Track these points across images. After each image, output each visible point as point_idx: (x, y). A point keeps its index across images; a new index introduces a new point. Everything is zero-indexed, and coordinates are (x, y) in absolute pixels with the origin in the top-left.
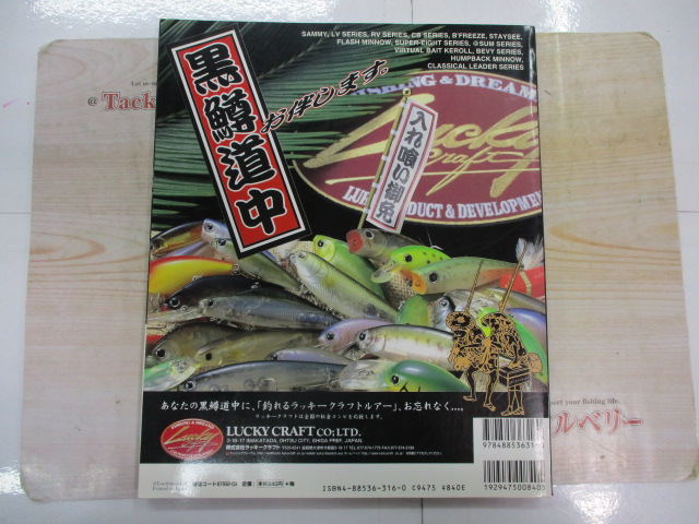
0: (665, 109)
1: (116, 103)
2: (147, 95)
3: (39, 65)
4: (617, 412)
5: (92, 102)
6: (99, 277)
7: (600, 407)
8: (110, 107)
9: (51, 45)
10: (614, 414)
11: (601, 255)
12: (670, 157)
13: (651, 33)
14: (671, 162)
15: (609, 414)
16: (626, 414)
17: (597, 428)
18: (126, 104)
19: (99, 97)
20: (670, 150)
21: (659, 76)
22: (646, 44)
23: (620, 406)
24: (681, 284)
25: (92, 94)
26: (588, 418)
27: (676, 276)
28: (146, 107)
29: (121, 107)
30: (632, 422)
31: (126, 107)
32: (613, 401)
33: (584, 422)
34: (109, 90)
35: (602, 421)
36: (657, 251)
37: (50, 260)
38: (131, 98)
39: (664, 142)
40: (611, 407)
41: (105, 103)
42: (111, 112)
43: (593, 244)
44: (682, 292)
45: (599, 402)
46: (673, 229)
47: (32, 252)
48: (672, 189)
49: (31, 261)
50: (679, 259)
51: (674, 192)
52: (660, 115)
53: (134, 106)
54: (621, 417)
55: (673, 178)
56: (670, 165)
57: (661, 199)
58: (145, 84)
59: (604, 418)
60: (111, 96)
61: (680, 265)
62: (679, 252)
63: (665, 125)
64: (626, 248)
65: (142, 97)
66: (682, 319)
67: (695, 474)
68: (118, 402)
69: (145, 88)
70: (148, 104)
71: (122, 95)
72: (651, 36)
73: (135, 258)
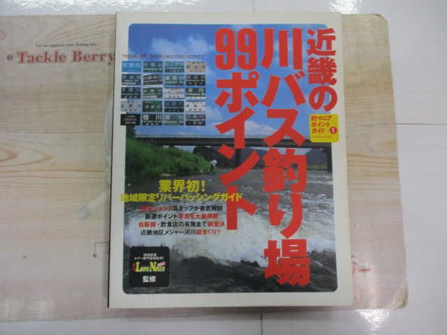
1: (26, 59)
2: (46, 53)
4: (354, 263)
5: (10, 58)
6: (13, 174)
8: (22, 61)
12: (392, 96)
18: (33, 59)
19: (15, 55)
20: (392, 92)
21: (386, 42)
24: (398, 180)
25: (9, 53)
27: (395, 175)
28: (46, 61)
29: (29, 61)
31: (33, 61)
34: (21, 50)
38: (35, 55)
39: (388, 86)
41: (19, 59)
42: (22, 65)
44: (399, 185)
46: (393, 144)
50: (397, 164)
52: (386, 69)
53: (37, 60)
54: (356, 266)
55: (394, 110)
56: (392, 101)
57: (385, 124)
58: (45, 46)
60: (22, 54)
61: (397, 167)
62: (397, 159)
65: (43, 55)
66: (398, 202)
67: (404, 304)
68: (25, 257)
69: (45, 49)
70: (47, 59)
71: (30, 53)
72: (381, 17)
73: (37, 162)
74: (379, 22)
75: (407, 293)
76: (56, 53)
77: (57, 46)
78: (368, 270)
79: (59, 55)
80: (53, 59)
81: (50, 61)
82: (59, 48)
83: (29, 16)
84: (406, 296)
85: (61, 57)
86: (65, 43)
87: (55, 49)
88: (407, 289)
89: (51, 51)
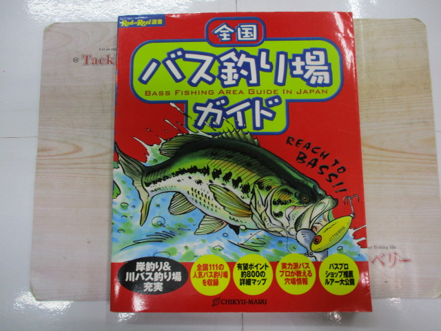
0: (428, 66)
3: (44, 38)
7: (384, 251)
9: (51, 26)
10: (393, 255)
11: (387, 157)
13: (420, 19)
14: (431, 99)
15: (390, 255)
16: (401, 255)
17: (383, 264)
22: (417, 25)
23: (397, 251)
26: (377, 257)
30: (405, 261)
32: (393, 247)
33: (375, 260)
35: (386, 259)
36: (422, 155)
37: (49, 156)
40: (391, 251)
43: (382, 149)
45: (384, 248)
47: (39, 150)
48: (432, 116)
49: (38, 156)
51: (433, 118)
59: (387, 258)
63: (428, 76)
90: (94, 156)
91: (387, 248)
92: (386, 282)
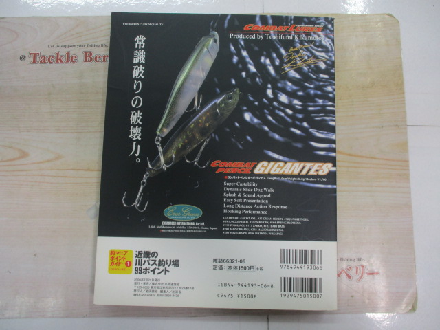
0: (401, 65)
1: (38, 59)
2: (58, 54)
4: (363, 267)
5: (22, 58)
6: (25, 173)
7: (351, 263)
8: (34, 61)
10: (360, 268)
11: (355, 163)
12: (404, 97)
13: (393, 15)
15: (357, 268)
16: (368, 268)
17: (349, 277)
18: (44, 59)
19: (27, 55)
20: (404, 93)
21: (398, 42)
22: (390, 21)
23: (364, 263)
24: (409, 182)
25: (22, 53)
26: (343, 270)
27: (406, 177)
28: (57, 61)
29: (41, 61)
31: (45, 61)
32: (359, 260)
33: (341, 273)
34: (33, 51)
35: (353, 272)
36: (394, 161)
38: (47, 56)
39: (399, 87)
40: (357, 263)
41: (31, 59)
42: (35, 65)
43: (350, 155)
44: (409, 187)
45: (351, 260)
46: (404, 146)
48: (404, 119)
50: (408, 166)
52: (398, 70)
53: (49, 61)
54: (365, 270)
55: (405, 112)
56: (403, 102)
57: (396, 125)
58: (57, 47)
59: (354, 271)
60: (35, 54)
61: (408, 170)
62: (408, 161)
63: (401, 76)
64: (372, 158)
65: (55, 55)
66: (408, 206)
67: (414, 309)
68: (35, 255)
69: (57, 50)
70: (58, 60)
71: (42, 54)
72: (393, 16)
73: (48, 161)
74: (391, 23)
75: (417, 297)
76: (68, 54)
77: (68, 47)
78: (377, 273)
79: (71, 55)
80: (64, 59)
81: (61, 61)
82: (70, 49)
83: (41, 17)
84: (416, 300)
85: (72, 58)
86: (76, 44)
87: (67, 50)
88: (417, 293)
89: (63, 52)
90: (41, 162)
91: (354, 260)
92: (352, 296)
